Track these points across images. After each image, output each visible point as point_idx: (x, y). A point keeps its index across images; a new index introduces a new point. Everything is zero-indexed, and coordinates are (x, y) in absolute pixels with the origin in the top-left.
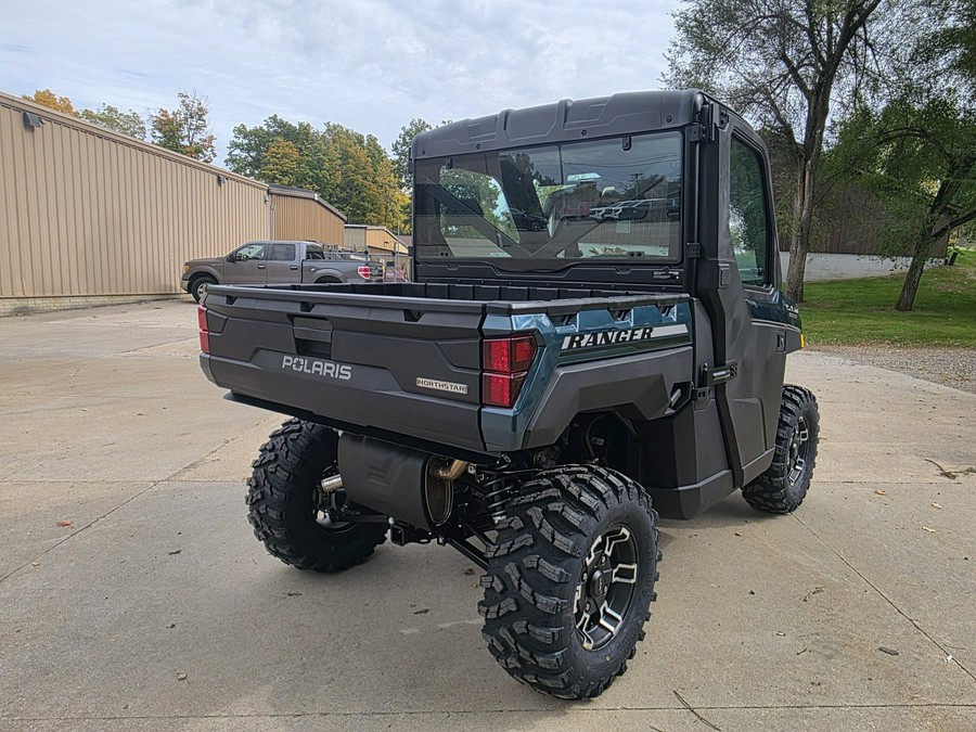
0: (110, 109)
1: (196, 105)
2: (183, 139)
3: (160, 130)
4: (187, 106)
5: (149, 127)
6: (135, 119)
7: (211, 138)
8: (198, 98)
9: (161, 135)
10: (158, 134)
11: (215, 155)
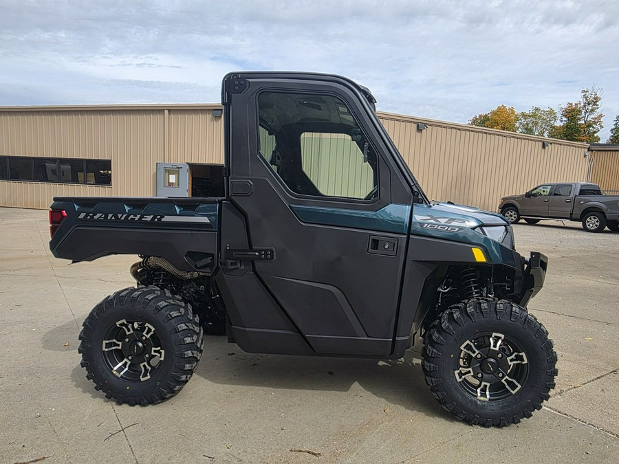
0: (537, 109)
1: (593, 96)
2: (580, 119)
3: (566, 116)
4: (586, 98)
5: (559, 115)
6: (551, 112)
7: (601, 116)
8: (595, 90)
9: (566, 119)
10: (564, 119)
11: (602, 127)
